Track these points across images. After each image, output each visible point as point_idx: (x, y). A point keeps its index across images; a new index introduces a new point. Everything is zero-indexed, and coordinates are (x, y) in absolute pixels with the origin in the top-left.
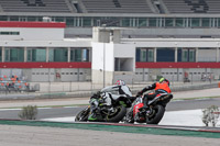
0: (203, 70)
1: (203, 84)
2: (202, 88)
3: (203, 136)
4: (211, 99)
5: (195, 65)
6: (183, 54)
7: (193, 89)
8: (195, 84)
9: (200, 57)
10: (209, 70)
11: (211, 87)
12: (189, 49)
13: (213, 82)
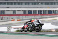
0: (7, 16)
1: (7, 20)
2: (7, 21)
3: (7, 34)
4: (9, 24)
5: (5, 15)
6: (2, 12)
7: (5, 21)
8: (5, 20)
9: (6, 13)
10: (9, 16)
11: (9, 21)
12: (3, 11)
13: (10, 20)
